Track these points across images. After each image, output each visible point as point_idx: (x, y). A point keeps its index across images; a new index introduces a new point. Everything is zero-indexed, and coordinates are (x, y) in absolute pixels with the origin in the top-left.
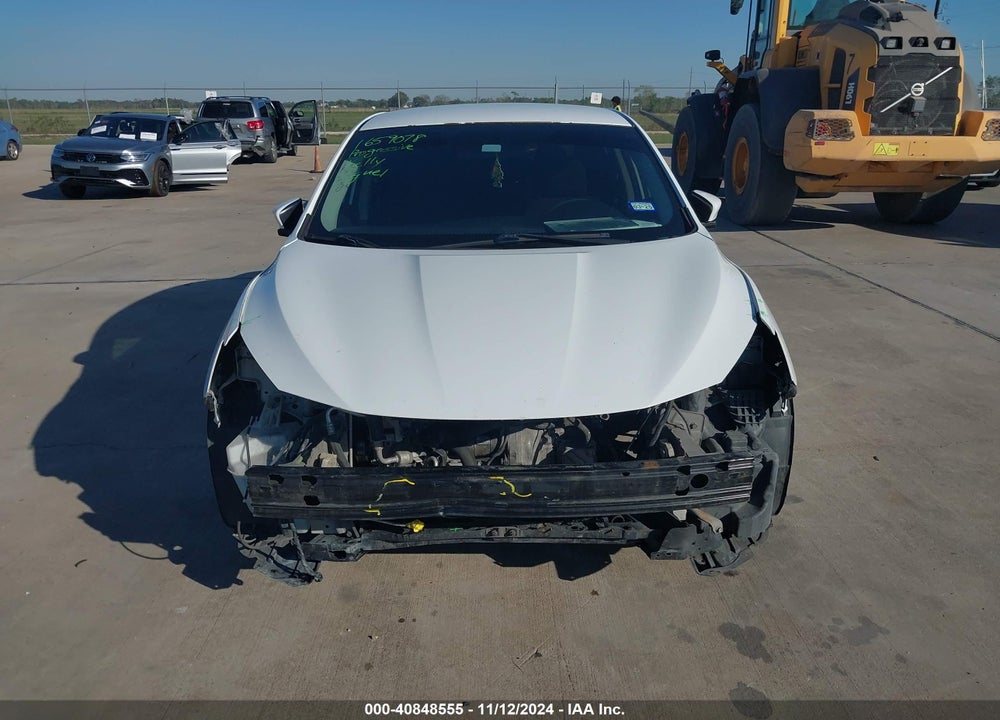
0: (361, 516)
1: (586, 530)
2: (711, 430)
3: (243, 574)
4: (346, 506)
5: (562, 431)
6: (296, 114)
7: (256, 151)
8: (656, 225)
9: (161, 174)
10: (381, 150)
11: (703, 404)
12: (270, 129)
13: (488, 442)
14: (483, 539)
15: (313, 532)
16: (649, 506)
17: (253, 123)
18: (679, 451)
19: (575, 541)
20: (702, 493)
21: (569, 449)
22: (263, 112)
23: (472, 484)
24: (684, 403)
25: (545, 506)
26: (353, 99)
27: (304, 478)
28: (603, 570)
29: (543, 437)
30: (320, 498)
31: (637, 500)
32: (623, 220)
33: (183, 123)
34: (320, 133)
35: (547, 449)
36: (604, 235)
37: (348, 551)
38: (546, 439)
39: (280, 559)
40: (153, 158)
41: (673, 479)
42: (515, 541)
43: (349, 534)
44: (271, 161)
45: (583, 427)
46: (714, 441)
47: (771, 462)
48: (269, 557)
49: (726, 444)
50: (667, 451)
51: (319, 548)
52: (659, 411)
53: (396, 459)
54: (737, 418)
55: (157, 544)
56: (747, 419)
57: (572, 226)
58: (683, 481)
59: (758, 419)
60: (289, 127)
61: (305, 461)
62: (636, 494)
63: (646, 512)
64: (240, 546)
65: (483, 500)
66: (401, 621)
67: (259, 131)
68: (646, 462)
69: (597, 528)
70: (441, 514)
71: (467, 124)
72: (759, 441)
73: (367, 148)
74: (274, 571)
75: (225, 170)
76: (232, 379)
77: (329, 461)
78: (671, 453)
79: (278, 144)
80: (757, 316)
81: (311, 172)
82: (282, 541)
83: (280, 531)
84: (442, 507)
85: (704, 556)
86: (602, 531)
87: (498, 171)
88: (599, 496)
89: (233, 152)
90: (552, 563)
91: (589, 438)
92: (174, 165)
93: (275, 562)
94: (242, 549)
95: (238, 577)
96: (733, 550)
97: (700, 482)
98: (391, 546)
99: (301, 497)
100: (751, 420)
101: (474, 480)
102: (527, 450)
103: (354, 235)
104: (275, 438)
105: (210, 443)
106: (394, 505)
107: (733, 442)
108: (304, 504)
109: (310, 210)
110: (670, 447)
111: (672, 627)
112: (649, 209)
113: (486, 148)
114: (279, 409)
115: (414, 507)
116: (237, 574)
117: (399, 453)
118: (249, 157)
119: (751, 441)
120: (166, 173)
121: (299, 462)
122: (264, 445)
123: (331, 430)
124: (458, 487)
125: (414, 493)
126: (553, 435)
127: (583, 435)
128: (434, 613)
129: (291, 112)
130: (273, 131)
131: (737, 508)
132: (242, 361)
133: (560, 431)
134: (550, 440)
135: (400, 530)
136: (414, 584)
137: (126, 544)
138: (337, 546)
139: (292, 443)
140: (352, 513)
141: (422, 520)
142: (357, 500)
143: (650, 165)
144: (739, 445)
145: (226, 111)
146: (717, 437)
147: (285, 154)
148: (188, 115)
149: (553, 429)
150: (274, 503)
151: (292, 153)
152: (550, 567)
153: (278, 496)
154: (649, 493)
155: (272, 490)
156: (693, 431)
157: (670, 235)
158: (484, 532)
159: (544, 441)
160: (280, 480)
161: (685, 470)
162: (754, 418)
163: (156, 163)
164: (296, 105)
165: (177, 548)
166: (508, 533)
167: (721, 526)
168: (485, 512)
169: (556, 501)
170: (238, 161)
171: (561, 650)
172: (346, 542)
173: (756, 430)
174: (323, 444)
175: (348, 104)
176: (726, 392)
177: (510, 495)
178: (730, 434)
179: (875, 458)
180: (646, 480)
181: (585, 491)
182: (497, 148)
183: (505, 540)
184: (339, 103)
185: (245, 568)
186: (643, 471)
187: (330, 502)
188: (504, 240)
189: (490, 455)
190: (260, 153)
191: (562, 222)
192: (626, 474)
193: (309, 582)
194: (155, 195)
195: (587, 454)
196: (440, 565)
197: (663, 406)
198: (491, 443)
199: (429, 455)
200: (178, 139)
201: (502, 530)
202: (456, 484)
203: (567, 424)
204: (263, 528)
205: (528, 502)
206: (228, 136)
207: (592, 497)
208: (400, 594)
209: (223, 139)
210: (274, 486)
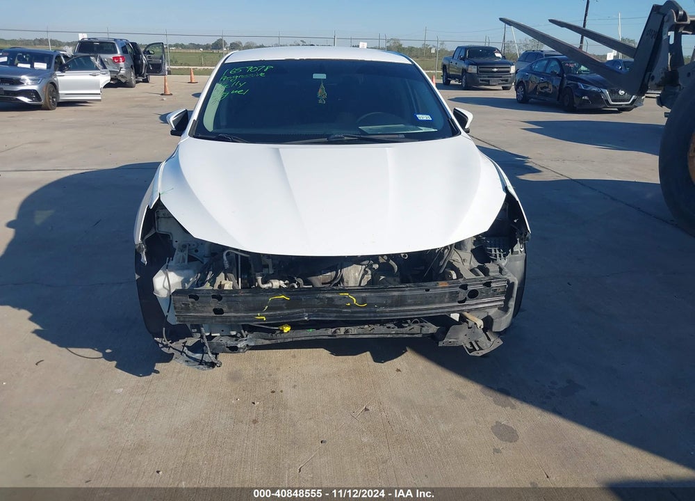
0: (252, 321)
1: (396, 328)
2: (475, 264)
3: (158, 366)
4: (243, 314)
5: (377, 266)
6: (149, 53)
7: (120, 78)
8: (434, 130)
9: (50, 93)
10: (242, 76)
11: (470, 246)
12: (131, 62)
13: (329, 274)
14: (329, 336)
15: (213, 335)
16: (441, 310)
17: (118, 58)
18: (459, 275)
19: (389, 336)
20: (474, 302)
21: (382, 277)
22: (124, 50)
23: (328, 298)
24: (459, 246)
25: (375, 312)
26: (186, 43)
27: (214, 297)
28: (402, 356)
29: (365, 270)
30: (224, 309)
31: (434, 306)
32: (412, 127)
33: (65, 57)
34: (167, 67)
35: (367, 278)
36: (401, 136)
37: (239, 346)
38: (367, 271)
39: (190, 354)
40: (44, 82)
41: (457, 293)
42: (350, 337)
43: (239, 335)
44: (131, 86)
45: (392, 262)
46: (478, 270)
47: (513, 283)
48: (182, 352)
49: (486, 271)
50: (452, 275)
51: (219, 345)
52: (444, 251)
53: (270, 285)
54: (491, 255)
55: (93, 349)
56: (498, 255)
57: (379, 130)
58: (463, 294)
59: (505, 256)
60: (144, 62)
61: (212, 285)
62: (434, 303)
63: (439, 314)
64: (160, 346)
65: (334, 309)
66: (273, 392)
67: (122, 64)
68: (440, 283)
69: (403, 327)
70: (306, 318)
71: (300, 60)
72: (506, 270)
73: (232, 75)
74: (187, 361)
75: (99, 92)
76: (152, 232)
77: (228, 285)
78: (454, 276)
79: (136, 74)
80: (506, 189)
81: (162, 94)
82: (191, 341)
83: (191, 335)
84: (307, 314)
85: (471, 343)
86: (408, 328)
87: (322, 93)
88: (410, 305)
89: (104, 79)
90: (368, 353)
91: (396, 270)
92: (60, 87)
93: (187, 355)
94: (162, 347)
95: (155, 368)
96: (489, 339)
97: (474, 294)
98: (267, 342)
99: (211, 309)
100: (500, 256)
101: (330, 296)
102: (355, 279)
103: (231, 134)
104: (186, 272)
105: (137, 277)
106: (274, 313)
107: (491, 270)
108: (213, 314)
109: (195, 116)
110: (453, 272)
111: (450, 390)
112: (428, 119)
113: (316, 76)
114: (186, 252)
115: (289, 314)
116: (154, 366)
117: (272, 280)
118: (116, 83)
119: (501, 270)
120: (55, 93)
121: (207, 286)
122: (178, 277)
123: (227, 266)
124: (319, 301)
125: (289, 305)
126: (371, 269)
127: (392, 268)
128: (295, 386)
129: (145, 51)
130: (133, 64)
131: (492, 312)
132: (159, 220)
133: (376, 266)
134: (370, 272)
135: (273, 332)
136: (278, 369)
137: (70, 349)
138: (231, 343)
139: (199, 275)
140: (246, 319)
141: (290, 324)
142: (250, 310)
143: (427, 90)
144: (494, 272)
145: (95, 49)
146: (479, 267)
147: (141, 82)
148: (69, 51)
149: (372, 265)
150: (192, 314)
151: (146, 81)
152: (367, 355)
153: (195, 309)
154: (441, 302)
155: (191, 305)
156: (466, 262)
157: (444, 137)
158: (330, 331)
159: (366, 272)
160: (196, 298)
161: (464, 287)
162: (502, 255)
163: (47, 86)
164: (149, 46)
165: (108, 351)
166: (347, 332)
167: (482, 324)
168: (336, 317)
169: (382, 309)
170: (108, 86)
171: (381, 406)
172: (236, 340)
173: (503, 263)
174: (222, 275)
175: (182, 46)
176: (484, 238)
177: (353, 305)
178: (487, 265)
179: (569, 283)
180: (440, 294)
181: (401, 302)
182: (323, 76)
183: (344, 336)
184: (176, 46)
185: (159, 362)
186: (439, 288)
187: (231, 312)
188: (335, 138)
189: (330, 283)
190: (123, 80)
191: (370, 127)
192: (428, 290)
193: (213, 367)
194: (47, 109)
195: (395, 280)
196: (294, 356)
197: (446, 247)
198: (332, 274)
199: (290, 283)
200: (62, 68)
201: (343, 330)
202: (318, 298)
203: (381, 260)
204: (177, 333)
205: (365, 309)
206: (100, 67)
207: (405, 305)
208: (270, 375)
209: (97, 69)
210: (192, 303)
